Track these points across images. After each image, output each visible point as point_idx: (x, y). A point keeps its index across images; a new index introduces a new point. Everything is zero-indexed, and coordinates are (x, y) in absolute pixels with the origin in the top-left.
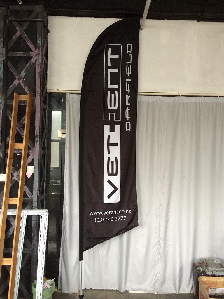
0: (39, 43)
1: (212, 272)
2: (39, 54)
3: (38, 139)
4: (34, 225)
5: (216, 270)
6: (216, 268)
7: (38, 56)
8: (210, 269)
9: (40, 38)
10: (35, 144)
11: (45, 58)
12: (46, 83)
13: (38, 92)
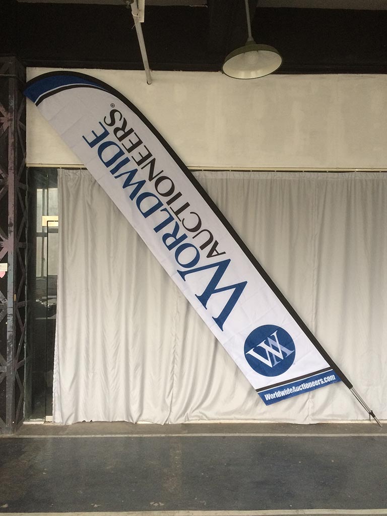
0: (11, 105)
2: (11, 120)
3: (12, 229)
4: (10, 338)
7: (10, 122)
9: (12, 99)
10: (9, 234)
11: (21, 124)
12: (24, 155)
13: (11, 167)
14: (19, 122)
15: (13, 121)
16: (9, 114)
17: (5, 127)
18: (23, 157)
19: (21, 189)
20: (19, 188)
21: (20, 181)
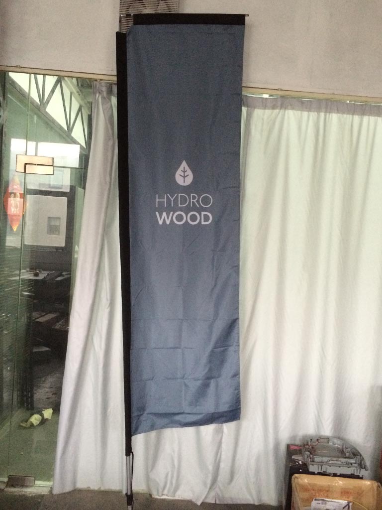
1: (320, 467)
5: (330, 462)
6: (329, 459)
8: (317, 459)
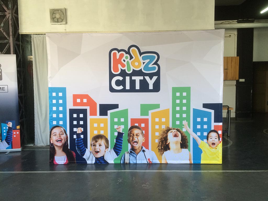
0: (10, 6)
2: (10, 13)
7: (9, 14)
9: (10, 4)
11: (15, 15)
12: (18, 29)
13: (11, 34)
14: (14, 14)
15: (11, 14)
16: (9, 11)
17: (7, 16)
18: (18, 30)
19: (17, 44)
20: (16, 44)
21: (16, 40)
